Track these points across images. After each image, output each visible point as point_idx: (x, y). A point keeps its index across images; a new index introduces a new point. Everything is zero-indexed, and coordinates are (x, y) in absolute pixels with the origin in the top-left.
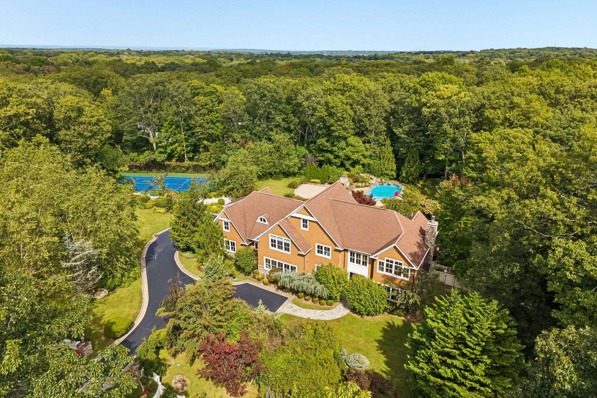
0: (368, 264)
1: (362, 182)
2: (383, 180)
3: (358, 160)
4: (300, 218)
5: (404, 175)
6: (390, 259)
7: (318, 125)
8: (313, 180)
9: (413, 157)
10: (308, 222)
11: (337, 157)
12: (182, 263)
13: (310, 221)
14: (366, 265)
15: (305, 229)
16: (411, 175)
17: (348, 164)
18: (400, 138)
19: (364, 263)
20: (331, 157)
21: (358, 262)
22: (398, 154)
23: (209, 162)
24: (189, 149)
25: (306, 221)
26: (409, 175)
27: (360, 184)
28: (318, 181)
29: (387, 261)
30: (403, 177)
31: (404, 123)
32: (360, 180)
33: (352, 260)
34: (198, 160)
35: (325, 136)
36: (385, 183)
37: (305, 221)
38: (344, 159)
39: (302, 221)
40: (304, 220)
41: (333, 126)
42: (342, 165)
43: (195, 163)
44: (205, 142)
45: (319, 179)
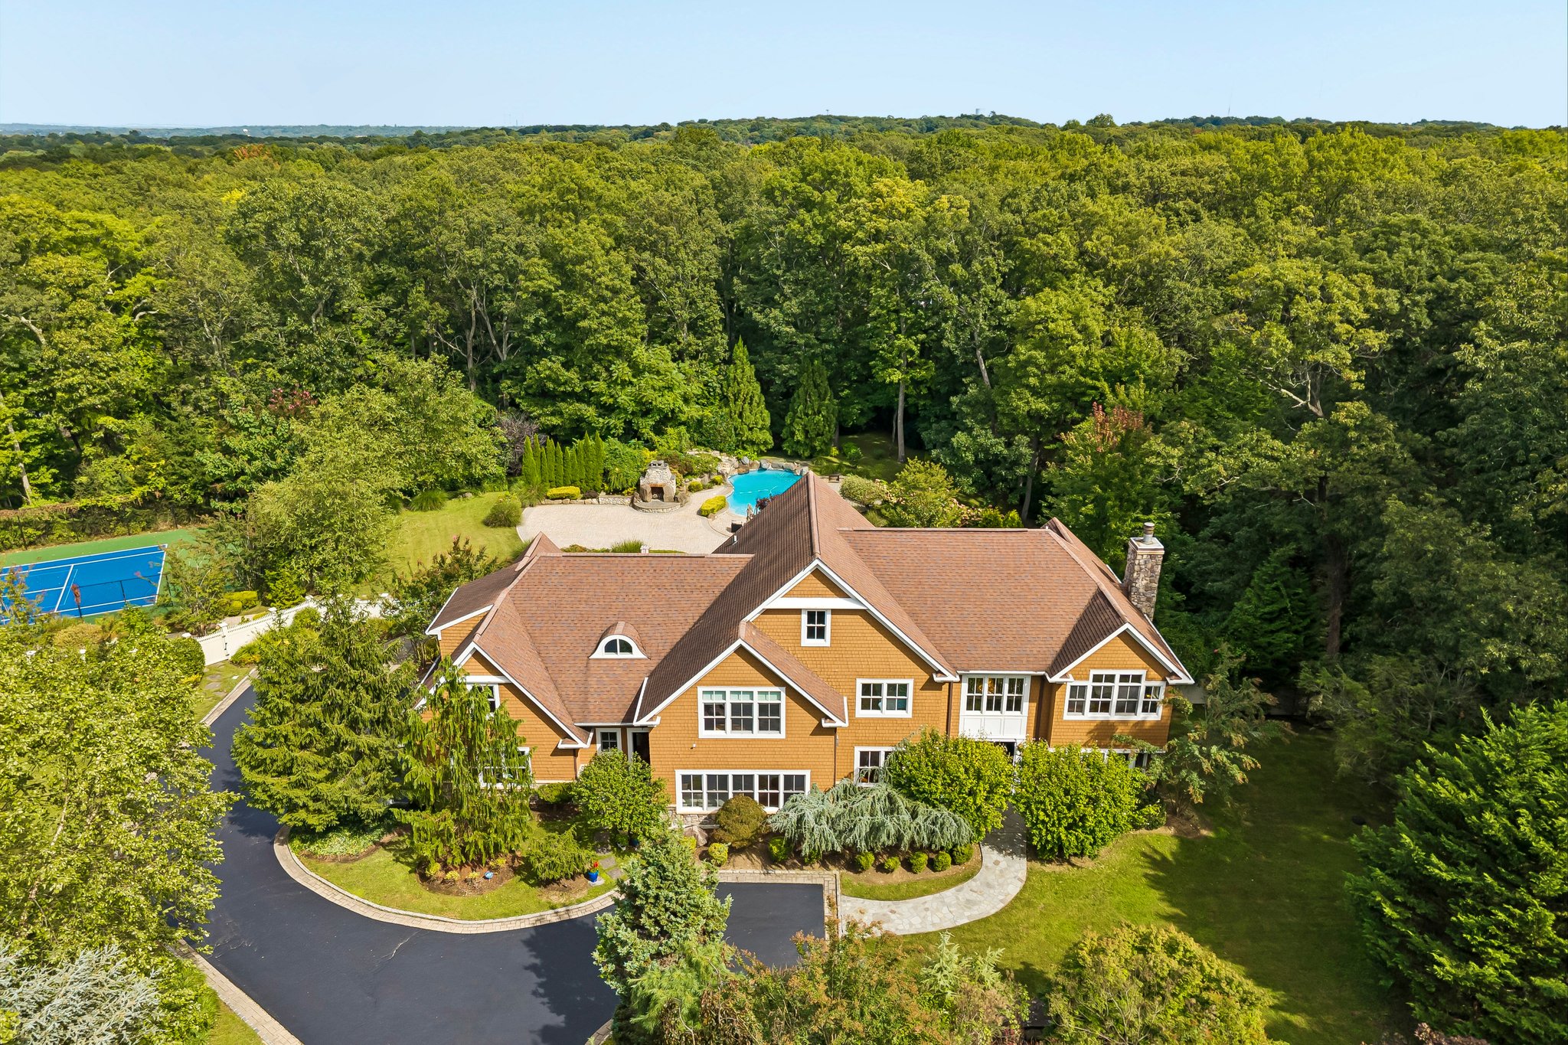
0: (1025, 705)
1: (701, 474)
2: (746, 460)
3: (673, 411)
4: (798, 611)
5: (799, 436)
6: (1105, 672)
7: (531, 319)
8: (555, 491)
9: (816, 386)
10: (828, 617)
11: (607, 410)
12: (349, 886)
13: (834, 612)
14: (1018, 708)
15: (816, 642)
16: (818, 435)
17: (645, 426)
18: (776, 336)
19: (1015, 705)
20: (589, 412)
21: (995, 704)
22: (771, 382)
23: (138, 492)
24: (35, 452)
25: (821, 615)
26: (812, 434)
27: (697, 481)
28: (574, 490)
29: (1097, 678)
30: (798, 442)
31: (782, 294)
32: (696, 469)
33: (974, 704)
34: (91, 490)
35: (557, 352)
36: (751, 465)
37: (815, 616)
38: (633, 413)
39: (804, 617)
40: (811, 615)
41: (585, 317)
42: (630, 433)
43: (77, 504)
44: (109, 422)
45: (573, 483)
